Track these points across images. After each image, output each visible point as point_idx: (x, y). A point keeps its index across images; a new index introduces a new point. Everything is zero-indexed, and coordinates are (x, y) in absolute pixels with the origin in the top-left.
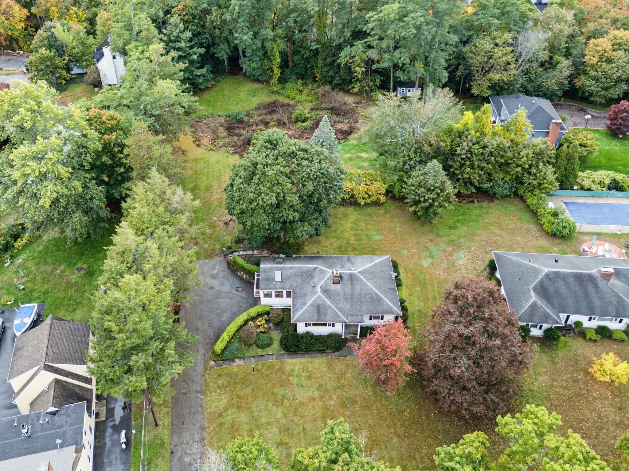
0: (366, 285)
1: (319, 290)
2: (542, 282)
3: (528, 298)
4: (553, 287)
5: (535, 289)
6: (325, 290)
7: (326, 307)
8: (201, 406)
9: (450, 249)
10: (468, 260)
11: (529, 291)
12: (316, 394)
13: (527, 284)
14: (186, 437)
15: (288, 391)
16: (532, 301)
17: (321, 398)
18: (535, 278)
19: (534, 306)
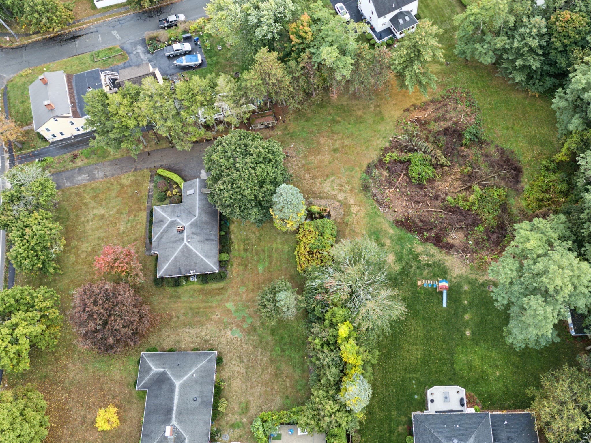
0: (176, 250)
1: (173, 219)
2: (169, 379)
3: (157, 366)
4: (165, 387)
5: (164, 373)
6: (173, 224)
7: (161, 226)
8: (126, 172)
9: (245, 326)
10: (232, 340)
11: (164, 368)
12: (121, 231)
13: (170, 368)
14: (108, 169)
15: (125, 215)
16: (153, 368)
17: (119, 234)
18: (173, 375)
19: (149, 369)
